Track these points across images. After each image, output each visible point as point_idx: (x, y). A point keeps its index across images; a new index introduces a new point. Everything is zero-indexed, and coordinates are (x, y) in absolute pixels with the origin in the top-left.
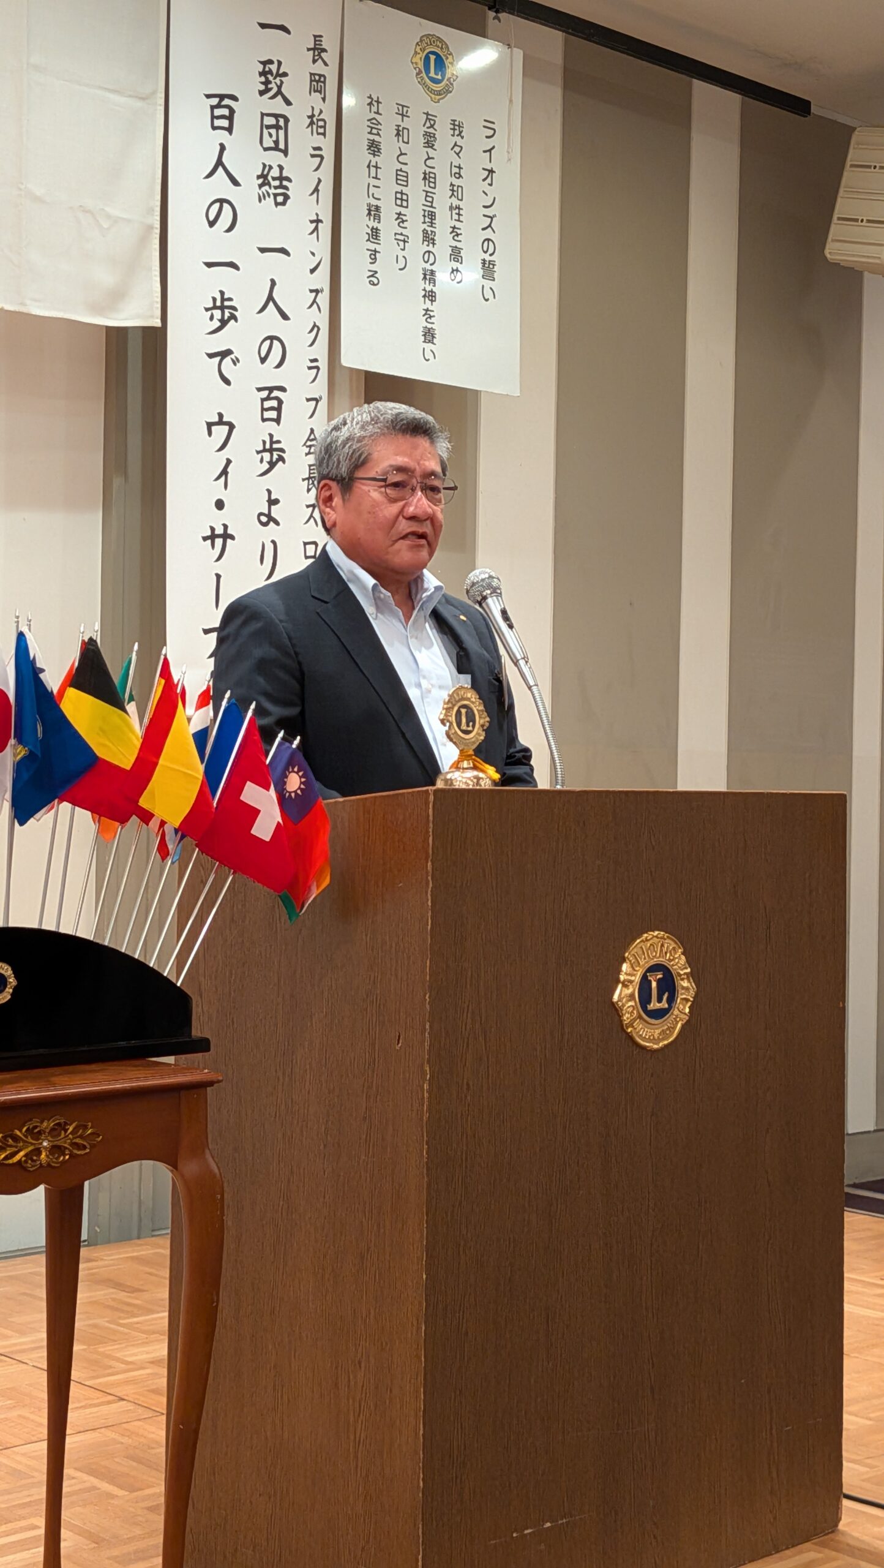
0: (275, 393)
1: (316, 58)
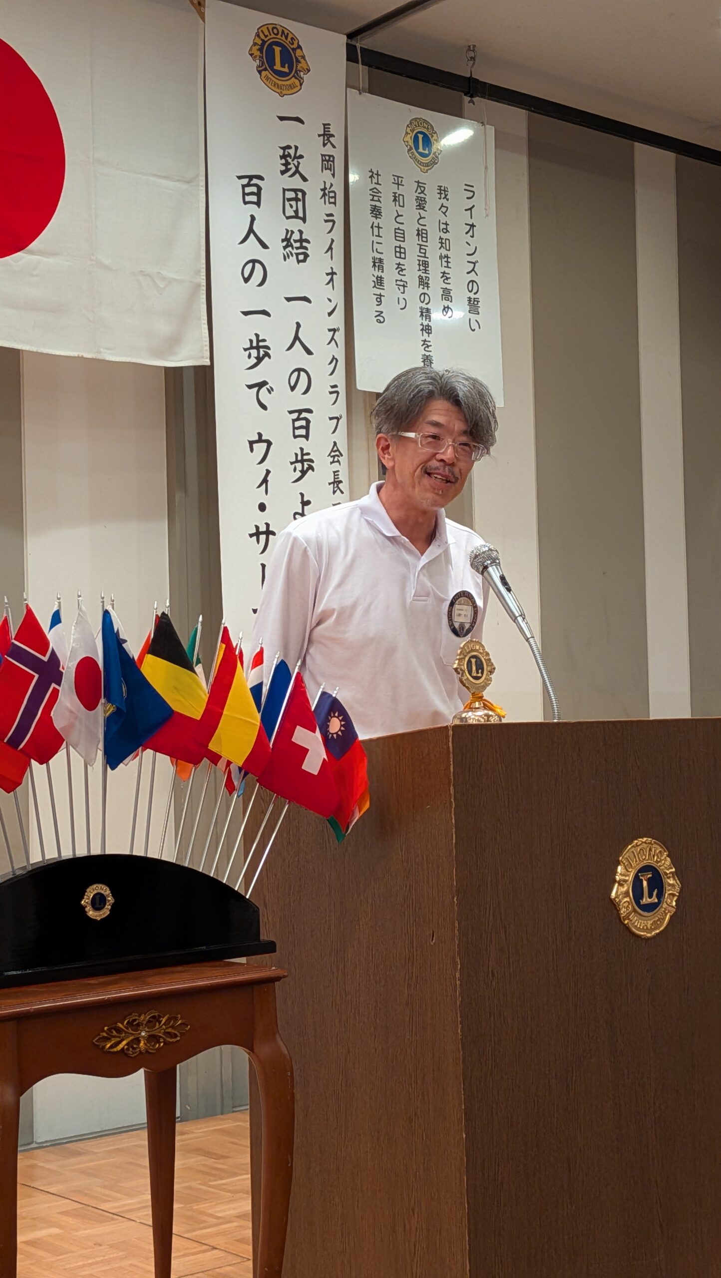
0: (304, 415)
1: (326, 142)
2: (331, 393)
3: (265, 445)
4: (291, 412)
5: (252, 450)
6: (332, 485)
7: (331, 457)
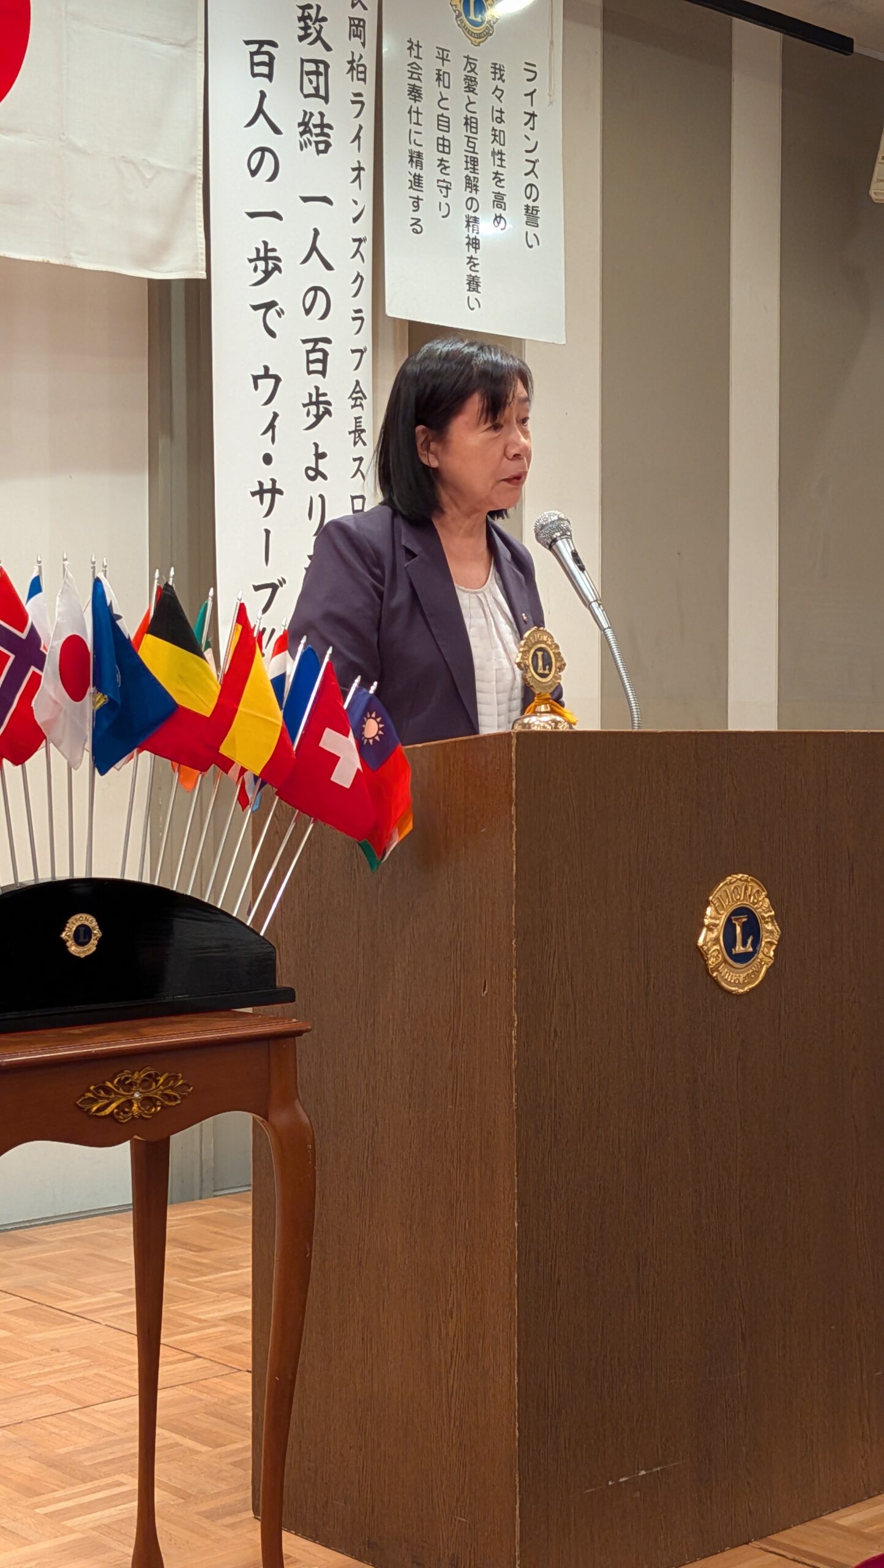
0: (321, 345)
1: (355, 2)
2: (354, 319)
3: (273, 381)
4: (305, 342)
5: (256, 387)
6: (353, 435)
7: (353, 399)
